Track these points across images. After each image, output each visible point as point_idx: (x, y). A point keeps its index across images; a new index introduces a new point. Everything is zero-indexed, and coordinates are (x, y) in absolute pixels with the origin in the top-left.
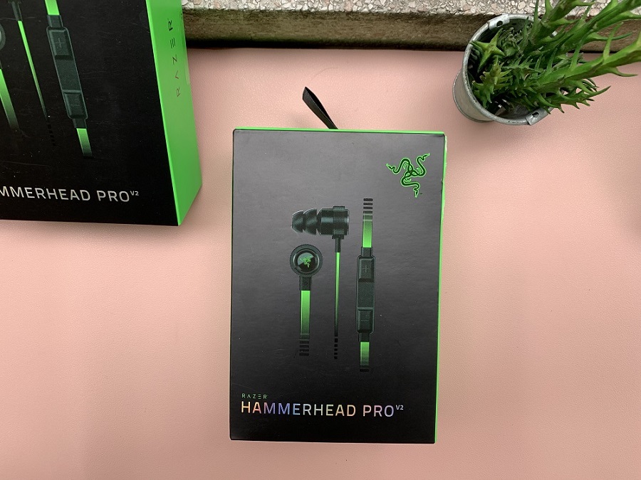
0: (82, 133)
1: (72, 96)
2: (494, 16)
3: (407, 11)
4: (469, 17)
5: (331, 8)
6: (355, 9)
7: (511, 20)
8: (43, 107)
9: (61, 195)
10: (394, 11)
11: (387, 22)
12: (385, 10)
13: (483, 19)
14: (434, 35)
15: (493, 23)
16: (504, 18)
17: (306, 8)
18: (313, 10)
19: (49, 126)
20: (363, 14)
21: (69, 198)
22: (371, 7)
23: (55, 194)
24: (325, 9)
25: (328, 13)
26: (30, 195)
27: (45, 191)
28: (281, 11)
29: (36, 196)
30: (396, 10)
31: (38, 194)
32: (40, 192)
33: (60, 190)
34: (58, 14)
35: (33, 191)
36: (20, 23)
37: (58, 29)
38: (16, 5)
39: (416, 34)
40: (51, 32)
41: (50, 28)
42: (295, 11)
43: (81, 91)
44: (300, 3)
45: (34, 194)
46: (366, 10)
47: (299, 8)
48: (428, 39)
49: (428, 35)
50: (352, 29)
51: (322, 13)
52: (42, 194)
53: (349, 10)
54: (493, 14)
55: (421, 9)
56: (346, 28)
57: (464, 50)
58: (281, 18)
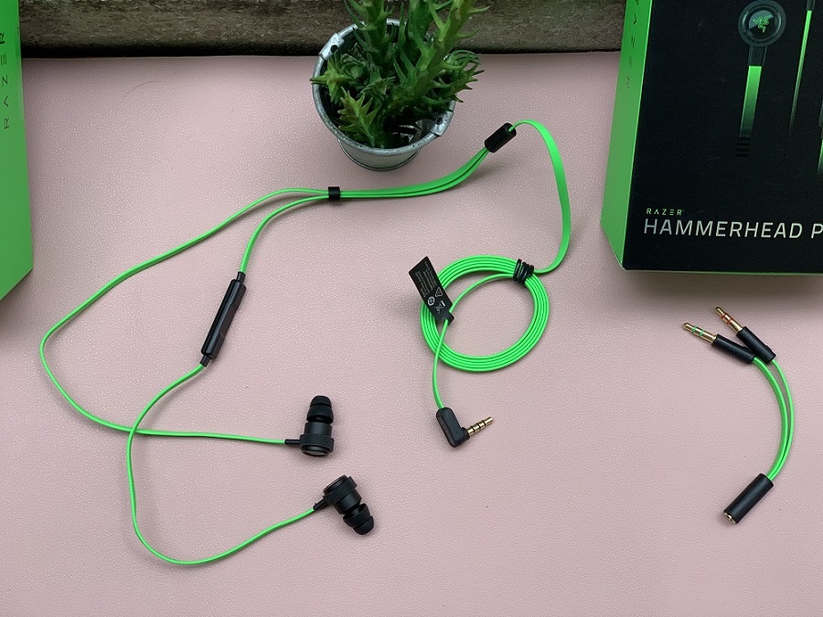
16: (336, 40)
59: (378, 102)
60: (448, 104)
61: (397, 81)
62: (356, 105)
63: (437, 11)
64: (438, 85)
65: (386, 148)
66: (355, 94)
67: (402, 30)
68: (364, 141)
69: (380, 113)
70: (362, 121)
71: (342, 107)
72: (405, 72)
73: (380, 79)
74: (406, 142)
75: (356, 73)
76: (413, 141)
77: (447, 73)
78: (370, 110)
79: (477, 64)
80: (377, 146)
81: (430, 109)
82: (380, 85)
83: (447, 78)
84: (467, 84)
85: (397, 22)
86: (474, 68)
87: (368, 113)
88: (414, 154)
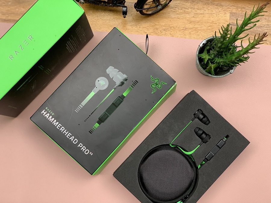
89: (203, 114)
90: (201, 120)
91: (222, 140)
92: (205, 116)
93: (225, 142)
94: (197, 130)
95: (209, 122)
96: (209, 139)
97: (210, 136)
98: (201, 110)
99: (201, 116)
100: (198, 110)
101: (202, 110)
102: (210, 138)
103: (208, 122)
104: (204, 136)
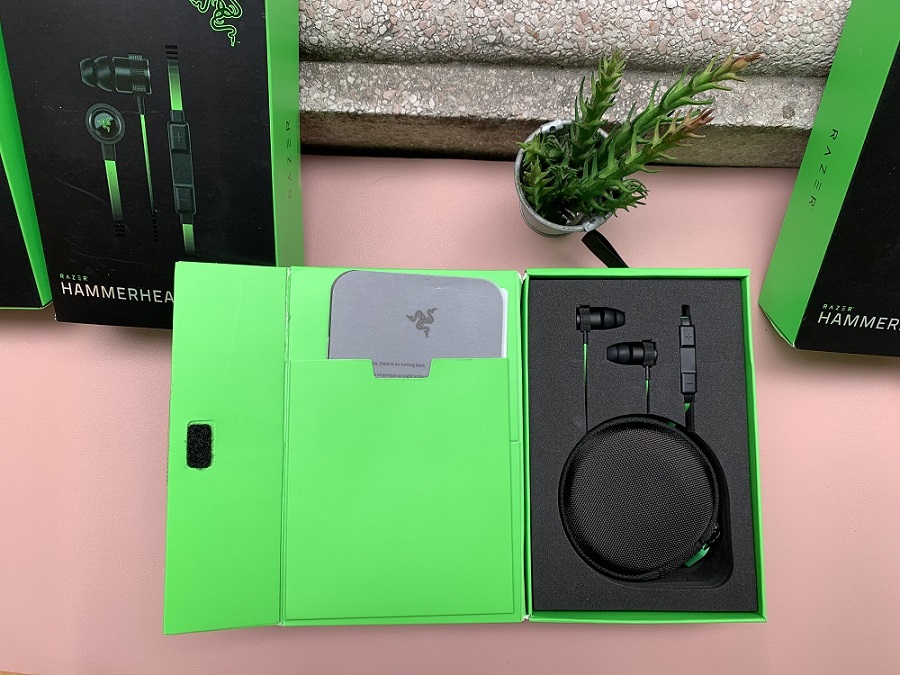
0: (188, 229)
1: (182, 190)
2: (547, 122)
3: (456, 114)
4: (522, 122)
5: (378, 110)
6: (403, 112)
7: (565, 126)
8: (152, 200)
9: (155, 296)
10: (443, 115)
11: (440, 126)
12: (434, 114)
13: (536, 124)
14: (496, 143)
15: (546, 128)
16: (558, 124)
17: (352, 110)
18: (360, 112)
19: (154, 221)
20: (412, 117)
21: (163, 300)
22: (419, 110)
23: (148, 295)
24: (372, 111)
25: (376, 115)
26: (121, 296)
27: (139, 292)
28: (325, 113)
29: (128, 298)
30: (446, 114)
31: (130, 295)
32: (133, 292)
33: (155, 291)
34: (181, 109)
35: (126, 291)
36: (142, 117)
37: (180, 123)
38: (141, 100)
39: (477, 142)
40: (171, 126)
41: (172, 123)
42: (342, 113)
43: (192, 186)
44: (346, 105)
45: (126, 295)
46: (414, 113)
47: (345, 109)
48: (491, 147)
49: (490, 143)
50: (407, 135)
51: (369, 115)
52: (135, 296)
53: (397, 113)
54: (545, 119)
55: (472, 114)
56: (400, 133)
57: (514, 160)
58: (329, 121)
59: (557, 183)
60: (606, 213)
61: (580, 174)
62: (540, 176)
63: (638, 143)
64: (606, 195)
65: (545, 218)
66: (544, 167)
67: (606, 142)
68: (532, 205)
69: (554, 190)
70: (537, 189)
71: (529, 171)
72: (590, 173)
73: (566, 166)
74: (563, 223)
75: (552, 153)
76: (568, 225)
77: (618, 191)
78: (549, 185)
79: (644, 196)
80: (539, 213)
81: (591, 209)
82: (566, 171)
83: (617, 194)
84: (628, 207)
85: (606, 135)
86: (640, 198)
87: (546, 186)
88: (564, 234)
89: (594, 310)
90: (602, 326)
91: (682, 328)
92: (601, 311)
93: (691, 325)
94: (615, 352)
95: (623, 313)
96: (655, 348)
97: (649, 341)
98: (582, 307)
99: (596, 318)
100: (578, 313)
101: (586, 303)
102: (654, 343)
103: (619, 318)
104: (638, 353)
